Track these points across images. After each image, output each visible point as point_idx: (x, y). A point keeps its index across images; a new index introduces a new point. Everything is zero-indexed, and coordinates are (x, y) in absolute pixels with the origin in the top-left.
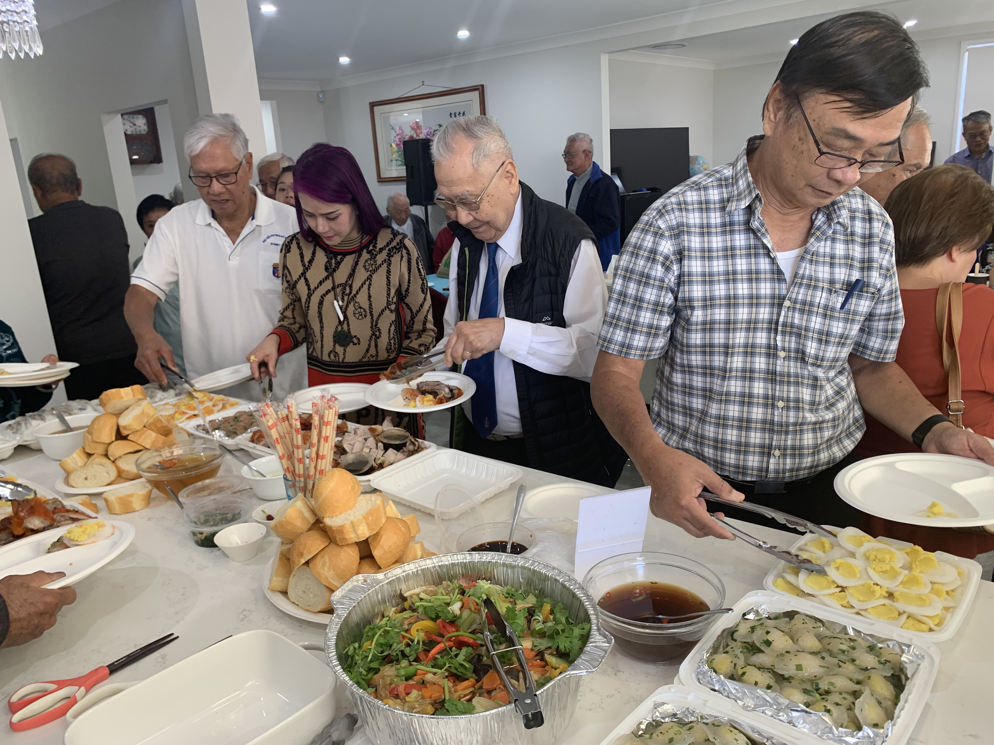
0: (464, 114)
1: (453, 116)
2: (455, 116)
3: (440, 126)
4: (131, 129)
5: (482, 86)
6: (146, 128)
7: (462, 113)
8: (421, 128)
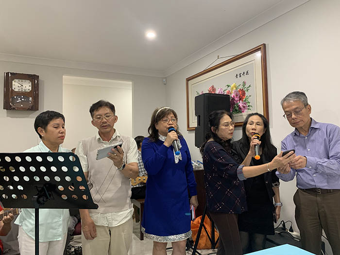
0: (247, 72)
1: (238, 76)
2: (240, 76)
3: (228, 86)
4: (19, 88)
5: (264, 45)
6: (30, 88)
7: (246, 72)
8: (215, 90)
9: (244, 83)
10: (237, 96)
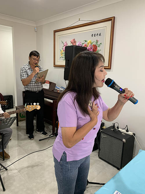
1: (93, 36)
3: (86, 41)
5: (114, 18)
7: (99, 34)
8: (76, 42)
9: (97, 41)
10: (91, 48)
